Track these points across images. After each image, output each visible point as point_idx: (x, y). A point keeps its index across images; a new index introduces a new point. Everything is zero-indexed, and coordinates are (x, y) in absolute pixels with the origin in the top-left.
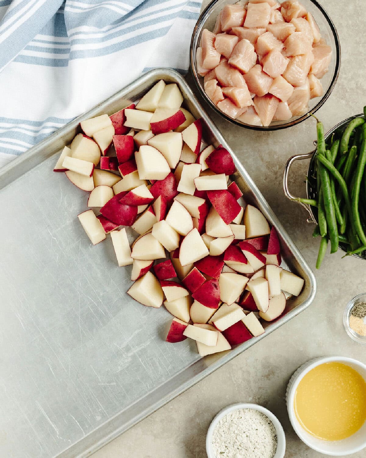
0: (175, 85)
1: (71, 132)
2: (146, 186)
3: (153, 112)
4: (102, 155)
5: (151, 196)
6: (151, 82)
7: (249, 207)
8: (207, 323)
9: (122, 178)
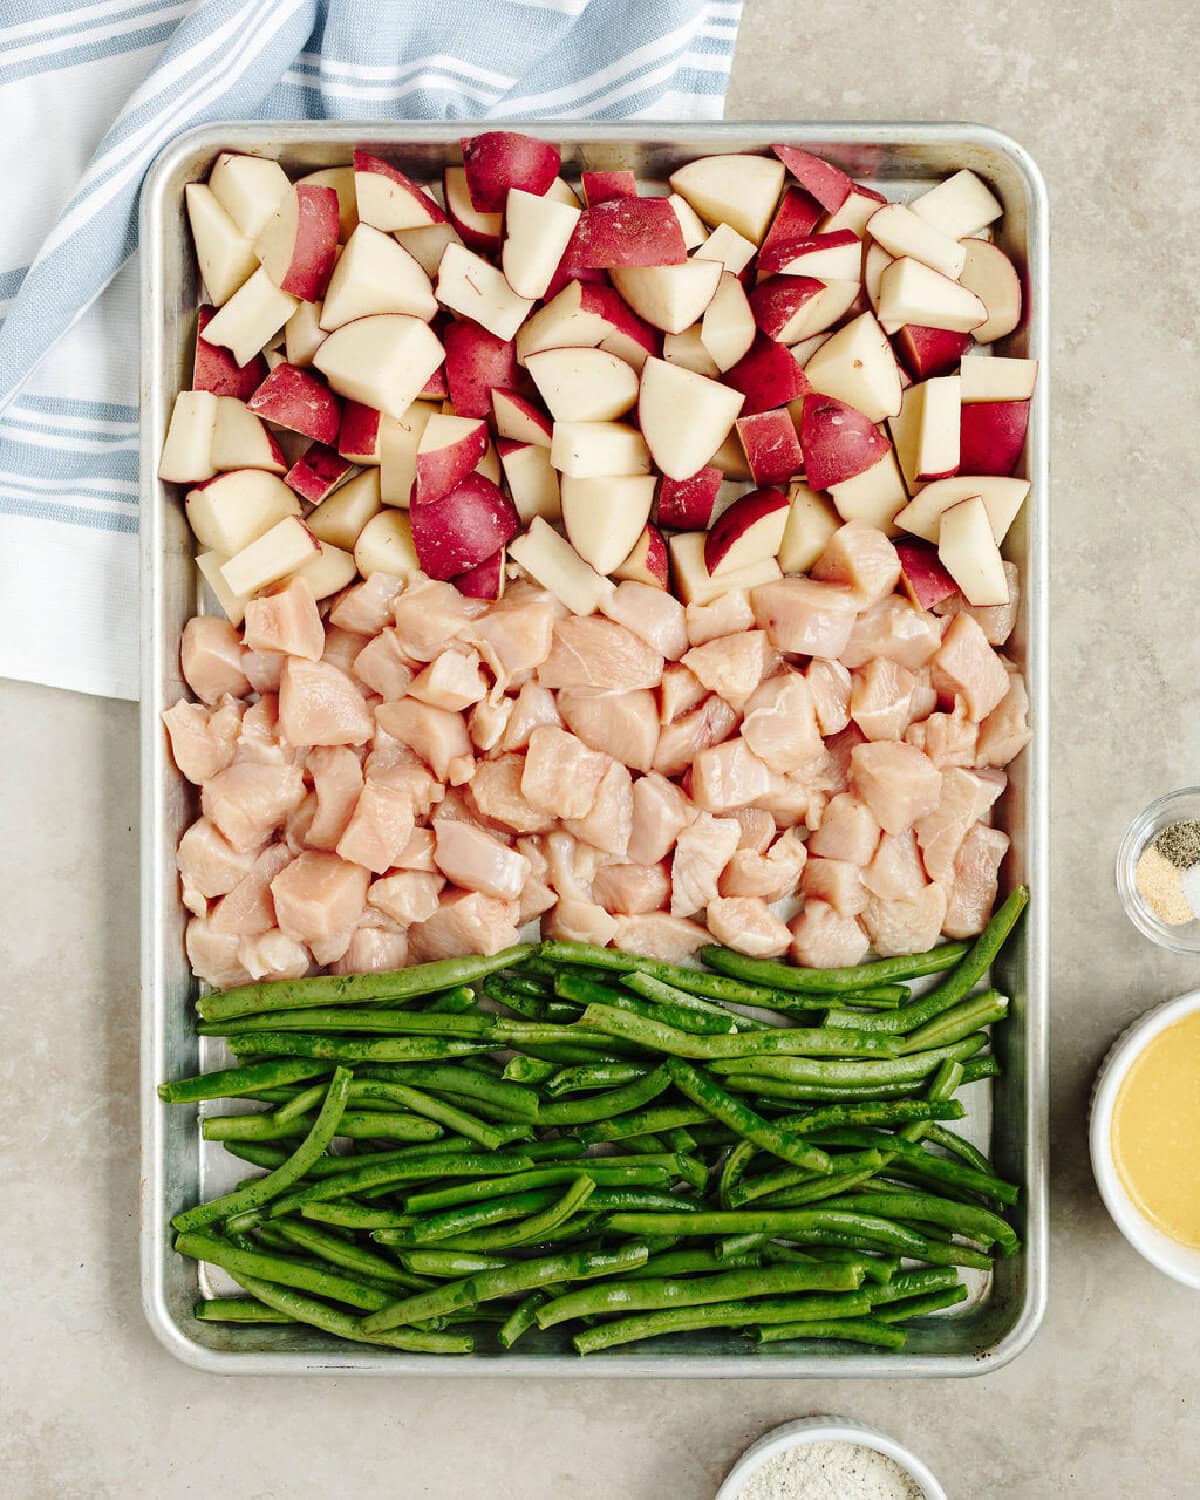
0: (225, 157)
1: (166, 515)
2: (440, 413)
3: (256, 266)
4: (280, 476)
5: (474, 425)
6: (175, 217)
7: (677, 178)
8: (910, 498)
9: (376, 467)
